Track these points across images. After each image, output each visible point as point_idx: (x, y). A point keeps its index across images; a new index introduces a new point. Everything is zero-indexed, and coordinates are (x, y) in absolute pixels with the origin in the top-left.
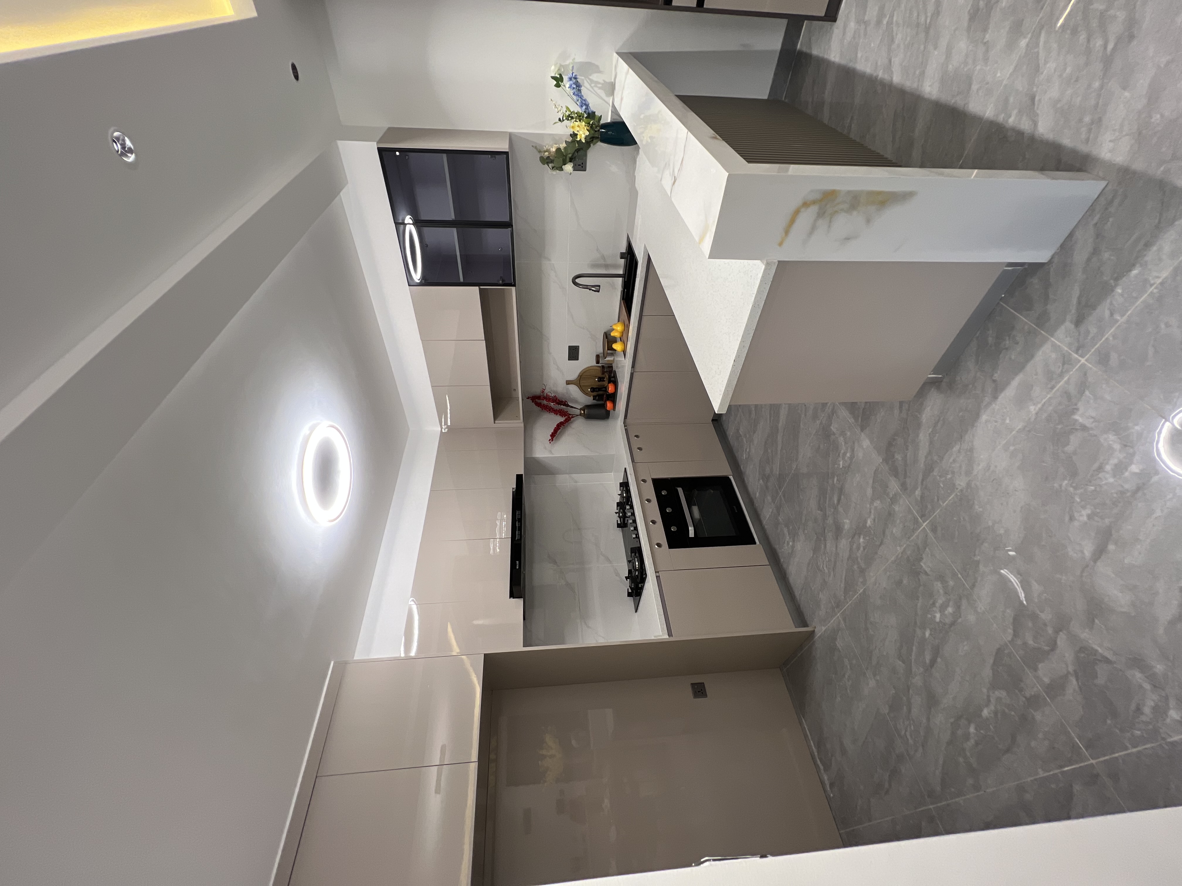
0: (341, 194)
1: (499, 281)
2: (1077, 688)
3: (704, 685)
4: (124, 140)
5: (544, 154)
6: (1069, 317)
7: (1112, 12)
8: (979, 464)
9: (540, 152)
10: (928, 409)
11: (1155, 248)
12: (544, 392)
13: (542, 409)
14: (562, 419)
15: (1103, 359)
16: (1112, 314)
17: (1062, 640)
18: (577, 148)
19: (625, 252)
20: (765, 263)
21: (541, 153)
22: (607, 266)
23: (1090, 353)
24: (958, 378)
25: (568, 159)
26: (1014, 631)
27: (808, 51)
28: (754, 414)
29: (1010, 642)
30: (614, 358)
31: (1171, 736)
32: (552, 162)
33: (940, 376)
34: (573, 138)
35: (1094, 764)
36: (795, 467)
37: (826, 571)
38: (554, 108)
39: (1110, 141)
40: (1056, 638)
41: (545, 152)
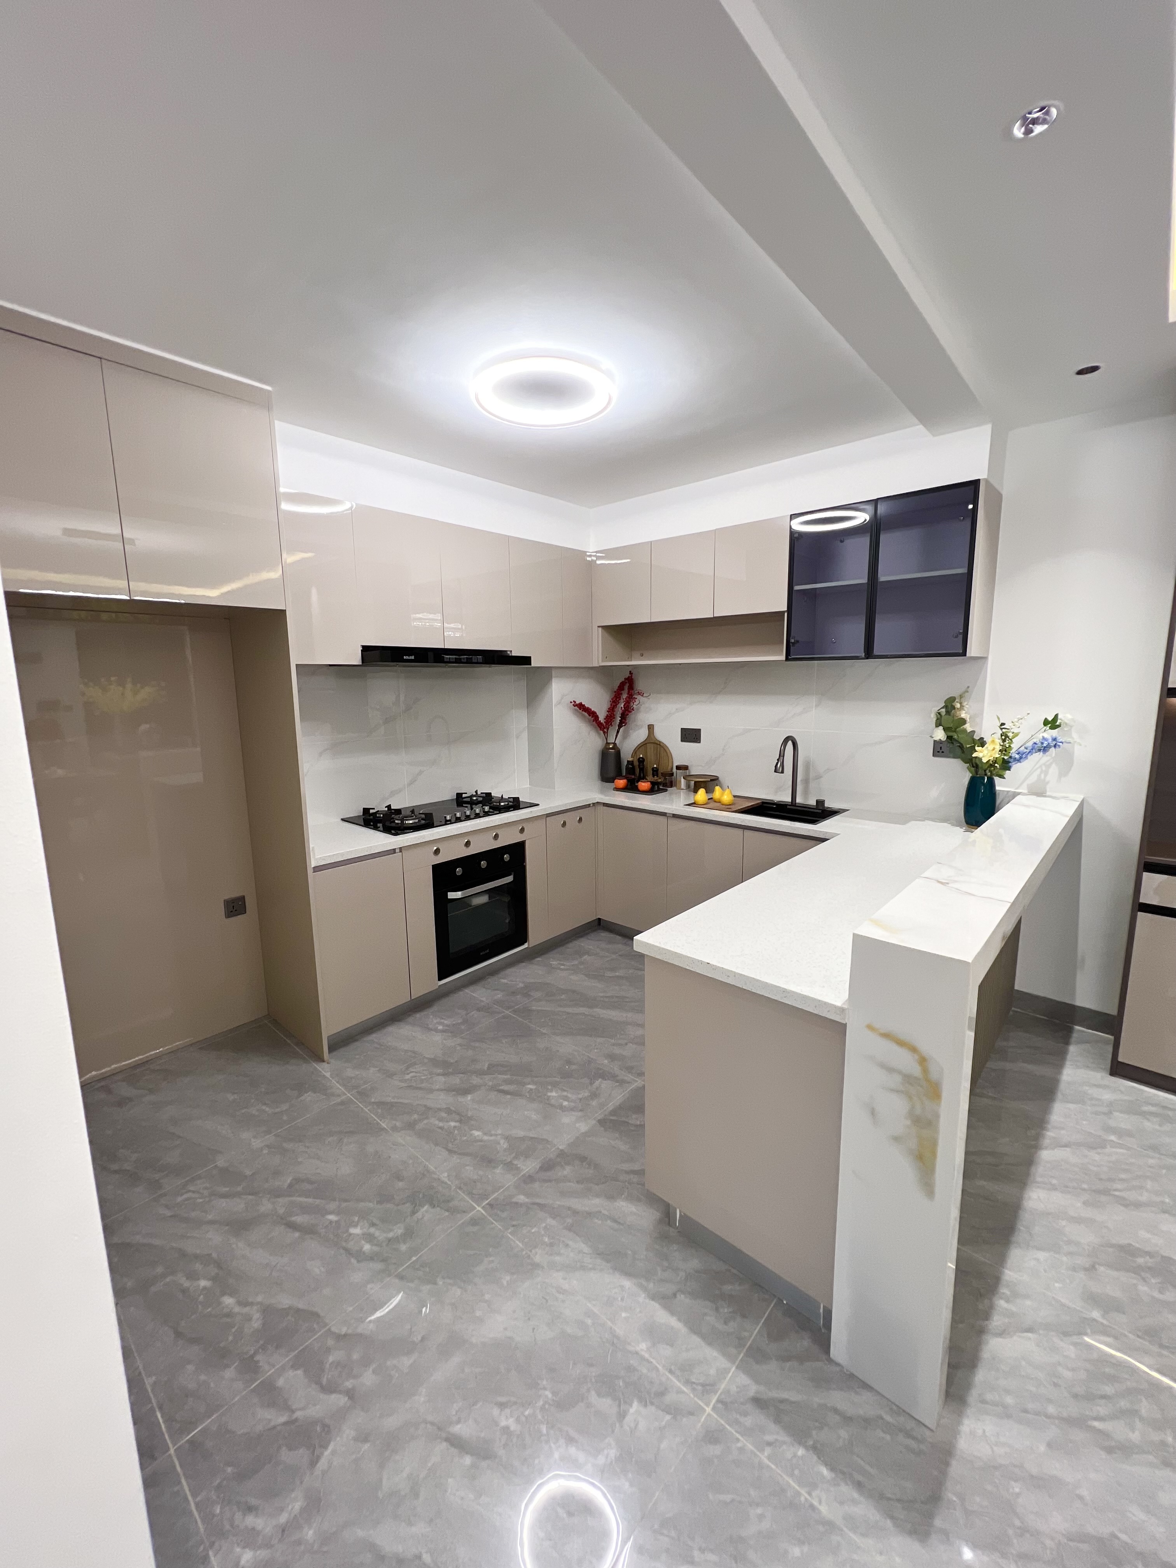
0: (921, 427)
1: (794, 638)
2: (272, 1424)
3: (243, 914)
4: (1044, 121)
5: (957, 702)
6: (762, 1388)
7: (1138, 1424)
8: (565, 1279)
9: (961, 697)
10: (633, 1209)
11: (856, 1495)
12: (640, 694)
13: (615, 692)
14: (602, 719)
15: (712, 1436)
16: (769, 1444)
17: (339, 1400)
18: (965, 747)
19: (826, 805)
20: (845, 1006)
21: (959, 697)
22: (806, 781)
23: (719, 1419)
24: (675, 1247)
25: (950, 734)
26: (345, 1335)
27: (1073, 1040)
28: (611, 975)
29: (329, 1329)
30: (683, 789)
31: (215, 1556)
32: (948, 713)
33: (677, 1225)
34: (978, 742)
35: (169, 1452)
36: (544, 1031)
37: (408, 1077)
38: (1018, 717)
39: (984, 1431)
40: (340, 1392)
41: (961, 703)
